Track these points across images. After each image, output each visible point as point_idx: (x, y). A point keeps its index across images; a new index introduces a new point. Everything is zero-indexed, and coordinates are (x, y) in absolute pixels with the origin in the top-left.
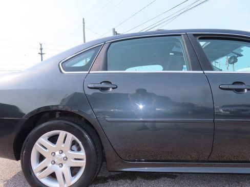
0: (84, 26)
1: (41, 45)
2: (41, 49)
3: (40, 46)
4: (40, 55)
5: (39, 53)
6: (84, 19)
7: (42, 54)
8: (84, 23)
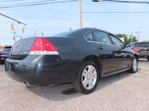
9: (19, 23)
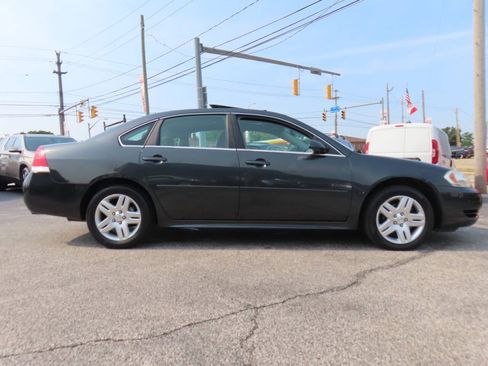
0: (143, 30)
1: (58, 55)
2: (59, 64)
3: (56, 57)
4: (57, 75)
5: (55, 72)
6: (142, 17)
7: (60, 73)
8: (143, 24)
9: (316, 72)
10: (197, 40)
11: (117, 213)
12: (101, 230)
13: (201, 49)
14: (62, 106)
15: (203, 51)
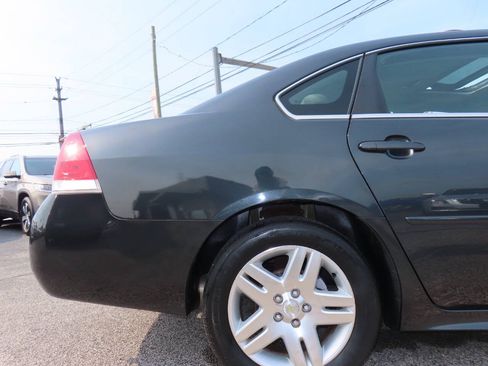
0: (154, 42)
1: (58, 81)
2: (59, 90)
3: (56, 83)
4: (57, 102)
5: (55, 99)
6: (153, 28)
7: (60, 100)
8: (154, 36)
10: (216, 49)
11: (287, 296)
12: (244, 347)
13: (220, 59)
14: (62, 133)
15: (222, 62)
